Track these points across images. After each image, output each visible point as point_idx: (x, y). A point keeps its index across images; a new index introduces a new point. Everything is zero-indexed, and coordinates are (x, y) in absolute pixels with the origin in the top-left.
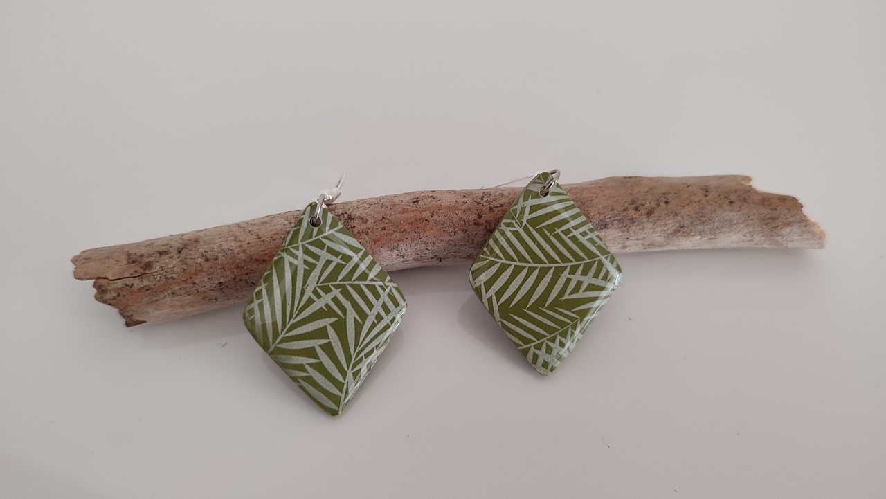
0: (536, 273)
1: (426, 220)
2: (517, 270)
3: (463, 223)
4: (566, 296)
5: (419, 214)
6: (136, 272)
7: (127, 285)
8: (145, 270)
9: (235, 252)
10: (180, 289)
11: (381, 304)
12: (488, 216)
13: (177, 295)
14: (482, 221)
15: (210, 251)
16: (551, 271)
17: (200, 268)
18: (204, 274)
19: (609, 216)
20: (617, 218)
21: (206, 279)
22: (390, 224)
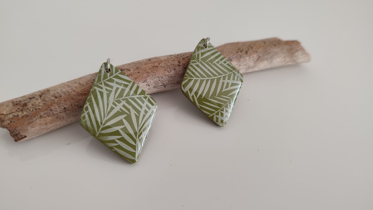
0: (209, 82)
1: (157, 66)
2: (202, 82)
3: (173, 66)
4: (224, 90)
5: (153, 65)
6: (19, 109)
7: (15, 116)
8: (23, 107)
9: (70, 92)
10: (44, 114)
11: (146, 105)
12: (183, 62)
13: (43, 117)
14: (181, 64)
15: (57, 93)
16: (216, 80)
17: (53, 102)
18: (56, 105)
19: (232, 56)
20: (235, 56)
21: (57, 107)
22: (141, 70)
